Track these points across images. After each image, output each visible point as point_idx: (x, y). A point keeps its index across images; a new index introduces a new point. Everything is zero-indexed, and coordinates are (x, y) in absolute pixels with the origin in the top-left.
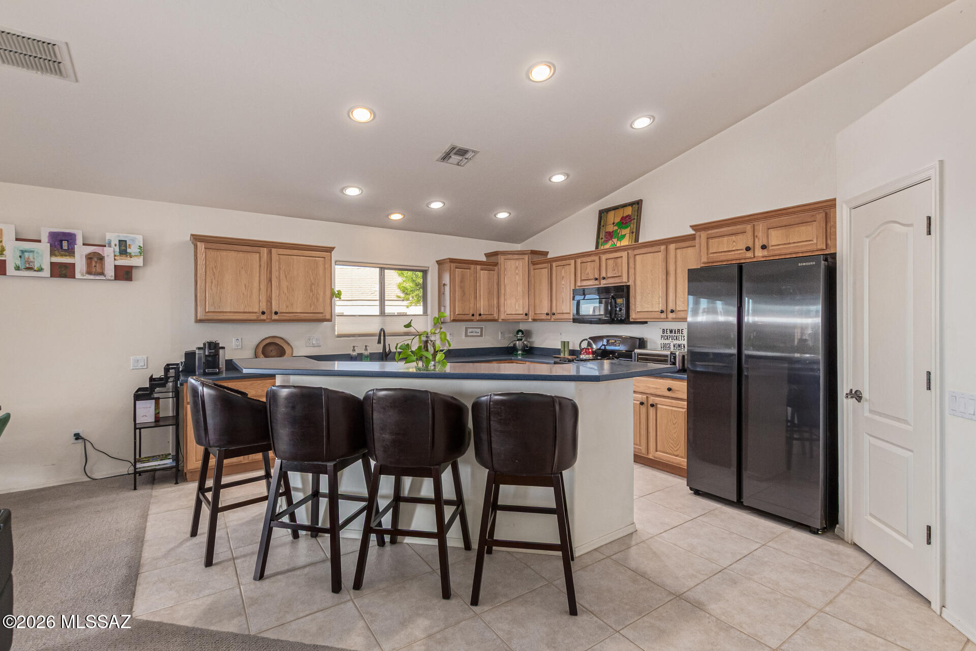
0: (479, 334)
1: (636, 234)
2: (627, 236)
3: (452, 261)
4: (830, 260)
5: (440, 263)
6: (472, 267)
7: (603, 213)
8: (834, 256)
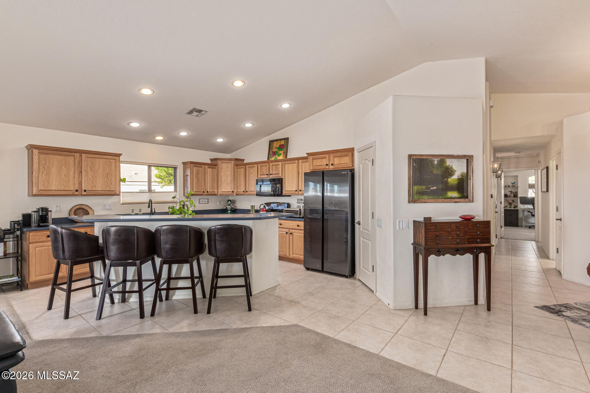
0: (207, 202)
1: (286, 154)
2: (282, 154)
3: (192, 163)
4: (352, 171)
5: (184, 163)
6: (203, 166)
7: (271, 142)
8: (354, 169)
